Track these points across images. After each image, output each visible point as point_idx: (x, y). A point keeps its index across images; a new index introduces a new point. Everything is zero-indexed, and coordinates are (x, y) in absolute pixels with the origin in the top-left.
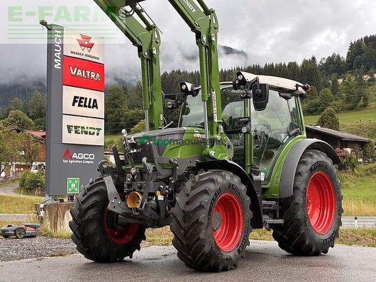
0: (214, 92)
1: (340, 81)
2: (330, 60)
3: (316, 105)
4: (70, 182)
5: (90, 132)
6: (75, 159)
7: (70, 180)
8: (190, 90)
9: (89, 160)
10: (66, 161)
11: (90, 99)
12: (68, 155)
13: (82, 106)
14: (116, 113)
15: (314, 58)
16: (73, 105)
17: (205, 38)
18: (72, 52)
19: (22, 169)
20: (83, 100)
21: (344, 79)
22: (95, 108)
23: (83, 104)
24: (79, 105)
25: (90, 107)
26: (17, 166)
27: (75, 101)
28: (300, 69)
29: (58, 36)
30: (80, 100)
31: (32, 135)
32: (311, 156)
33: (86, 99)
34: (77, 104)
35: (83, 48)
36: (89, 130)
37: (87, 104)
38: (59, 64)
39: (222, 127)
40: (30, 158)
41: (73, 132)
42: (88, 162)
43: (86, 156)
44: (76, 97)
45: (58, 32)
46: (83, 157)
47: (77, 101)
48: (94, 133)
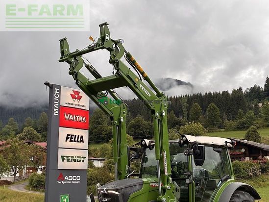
0: (165, 153)
1: (260, 105)
2: (253, 90)
3: (244, 123)
4: (63, 198)
5: (78, 160)
6: (67, 180)
7: (62, 196)
8: (148, 145)
9: (77, 181)
10: (60, 183)
11: (79, 136)
12: (61, 178)
13: (72, 141)
14: (99, 128)
15: (240, 89)
16: (66, 141)
17: (157, 114)
18: (66, 103)
19: (31, 171)
20: (74, 137)
21: (263, 103)
22: (82, 142)
23: (73, 140)
24: (71, 141)
25: (78, 141)
26: (28, 169)
27: (67, 138)
28: (231, 97)
29: (57, 92)
30: (71, 137)
31: (39, 146)
32: (238, 197)
33: (76, 136)
34: (69, 140)
35: (74, 100)
36: (77, 159)
37: (76, 140)
38: (57, 112)
39: (171, 179)
40: (37, 162)
41: (65, 161)
42: (76, 182)
43: (75, 178)
44: (68, 135)
45: (57, 89)
46: (72, 178)
47: (69, 138)
48: (80, 161)
